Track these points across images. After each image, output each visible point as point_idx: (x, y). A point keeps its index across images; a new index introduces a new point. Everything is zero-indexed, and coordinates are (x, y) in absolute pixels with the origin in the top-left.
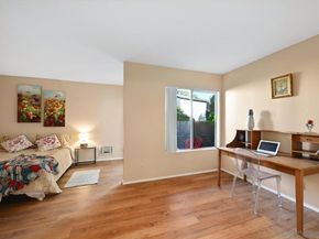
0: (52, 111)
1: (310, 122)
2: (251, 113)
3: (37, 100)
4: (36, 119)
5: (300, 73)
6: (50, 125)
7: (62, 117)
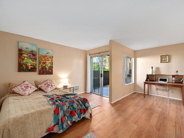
0: (44, 63)
1: (177, 71)
2: (152, 68)
3: (34, 55)
4: (33, 69)
5: (171, 55)
6: (43, 74)
7: (51, 68)
